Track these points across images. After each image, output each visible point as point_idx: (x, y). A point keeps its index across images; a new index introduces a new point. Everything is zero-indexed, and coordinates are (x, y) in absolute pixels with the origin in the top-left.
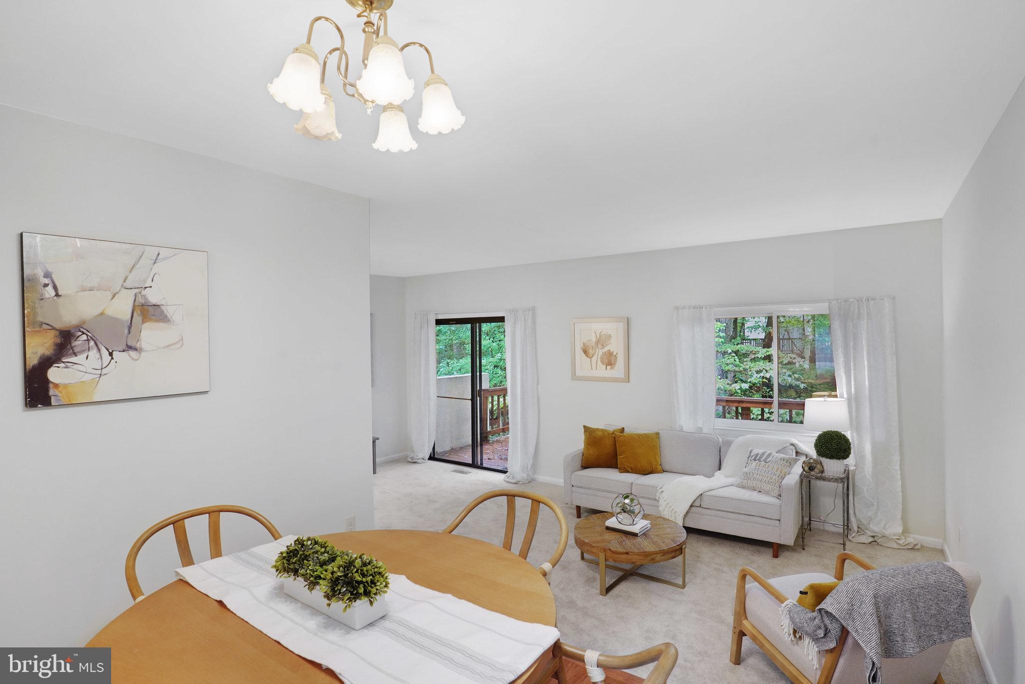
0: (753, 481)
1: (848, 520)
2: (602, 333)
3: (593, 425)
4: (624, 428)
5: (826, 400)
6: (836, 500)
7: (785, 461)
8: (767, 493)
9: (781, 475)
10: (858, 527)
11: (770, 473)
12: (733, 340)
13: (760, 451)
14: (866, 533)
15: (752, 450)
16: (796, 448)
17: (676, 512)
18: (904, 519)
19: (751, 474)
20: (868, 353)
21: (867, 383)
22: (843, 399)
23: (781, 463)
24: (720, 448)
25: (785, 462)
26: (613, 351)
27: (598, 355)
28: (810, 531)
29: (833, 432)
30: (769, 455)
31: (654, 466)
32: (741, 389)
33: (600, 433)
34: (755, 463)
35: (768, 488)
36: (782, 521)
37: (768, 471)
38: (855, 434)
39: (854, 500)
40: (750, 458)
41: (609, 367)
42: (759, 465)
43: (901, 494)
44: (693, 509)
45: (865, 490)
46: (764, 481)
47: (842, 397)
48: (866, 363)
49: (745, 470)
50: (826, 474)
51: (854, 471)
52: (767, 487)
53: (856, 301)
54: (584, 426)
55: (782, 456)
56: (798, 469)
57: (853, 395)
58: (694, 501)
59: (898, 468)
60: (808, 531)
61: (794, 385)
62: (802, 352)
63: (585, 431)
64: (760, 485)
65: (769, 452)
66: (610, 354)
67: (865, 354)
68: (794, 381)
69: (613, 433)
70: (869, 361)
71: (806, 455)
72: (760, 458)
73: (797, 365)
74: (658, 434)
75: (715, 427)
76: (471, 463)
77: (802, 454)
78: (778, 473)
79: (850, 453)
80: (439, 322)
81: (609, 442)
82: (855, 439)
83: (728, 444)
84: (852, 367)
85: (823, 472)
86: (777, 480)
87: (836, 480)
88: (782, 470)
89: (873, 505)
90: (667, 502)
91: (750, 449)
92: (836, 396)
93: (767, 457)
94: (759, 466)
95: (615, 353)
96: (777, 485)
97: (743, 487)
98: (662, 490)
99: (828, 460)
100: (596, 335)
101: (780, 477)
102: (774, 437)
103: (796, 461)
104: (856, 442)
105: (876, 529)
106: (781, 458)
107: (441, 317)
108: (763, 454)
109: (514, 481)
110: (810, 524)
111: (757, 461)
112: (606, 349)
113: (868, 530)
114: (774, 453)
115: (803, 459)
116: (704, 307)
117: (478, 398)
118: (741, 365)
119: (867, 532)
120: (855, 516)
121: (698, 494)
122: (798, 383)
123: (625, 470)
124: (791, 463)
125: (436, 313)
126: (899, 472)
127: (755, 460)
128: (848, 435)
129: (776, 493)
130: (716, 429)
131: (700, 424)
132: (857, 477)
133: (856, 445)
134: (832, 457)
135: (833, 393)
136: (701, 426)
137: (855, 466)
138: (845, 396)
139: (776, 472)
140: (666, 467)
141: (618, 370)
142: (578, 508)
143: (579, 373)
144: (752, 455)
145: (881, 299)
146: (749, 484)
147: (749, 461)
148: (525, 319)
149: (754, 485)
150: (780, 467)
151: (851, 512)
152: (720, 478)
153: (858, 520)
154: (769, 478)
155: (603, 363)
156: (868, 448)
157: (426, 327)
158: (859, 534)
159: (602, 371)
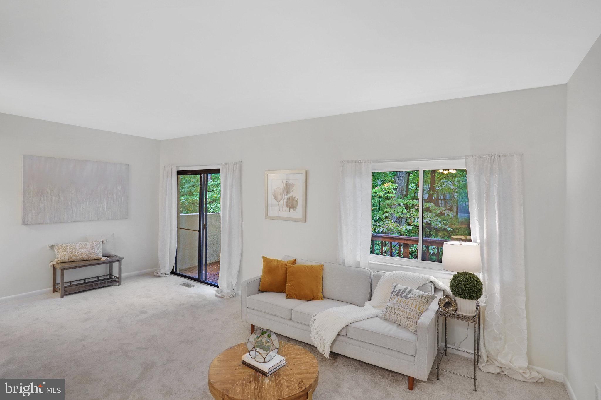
0: (394, 315)
1: (478, 350)
2: (287, 182)
3: (270, 257)
4: (295, 260)
5: (461, 243)
6: (468, 329)
7: (424, 298)
8: (406, 328)
9: (419, 311)
10: (488, 357)
11: (409, 308)
12: (405, 197)
13: (402, 287)
14: (494, 363)
15: (396, 286)
16: (434, 285)
17: (324, 340)
18: (529, 354)
19: (393, 309)
20: (499, 203)
21: (497, 230)
22: (476, 244)
23: (419, 300)
24: (372, 281)
25: (423, 300)
26: (295, 197)
27: (284, 199)
28: (446, 356)
29: (467, 273)
30: (410, 291)
31: (315, 294)
32: (406, 229)
33: (275, 263)
34: (397, 298)
35: (407, 323)
36: (417, 357)
37: (408, 307)
38: (486, 275)
39: (484, 332)
40: (394, 293)
41: (292, 210)
42: (401, 300)
43: (526, 331)
44: (340, 338)
45: (494, 325)
46: (403, 316)
47: (475, 242)
48: (497, 212)
49: (389, 304)
50: (459, 313)
51: (485, 307)
52: (405, 322)
53: (489, 157)
54: (263, 257)
55: (421, 293)
56: (434, 306)
57: (485, 241)
58: (341, 331)
59: (524, 307)
60: (444, 356)
61: (443, 228)
62: (452, 208)
63: (263, 261)
64: (400, 320)
65: (410, 288)
66: (293, 199)
67: (496, 204)
68: (443, 225)
69: (285, 264)
70: (499, 210)
71: (444, 291)
72: (402, 293)
73: (446, 214)
74: (322, 267)
75: (370, 262)
76: (197, 278)
77: (440, 290)
78: (417, 309)
79: (481, 294)
80: (179, 173)
81: (281, 272)
82: (486, 279)
83: (379, 277)
84: (485, 216)
85: (457, 309)
86: (415, 316)
87: (468, 319)
88: (420, 307)
89: (501, 339)
90: (317, 330)
91: (394, 284)
92: (470, 240)
93: (408, 293)
94: (400, 302)
95: (296, 199)
96: (415, 321)
97: (386, 320)
98: (314, 318)
99: (461, 299)
100: (283, 184)
101: (418, 314)
102: (416, 274)
103: (433, 298)
104: (487, 282)
105: (503, 361)
106: (420, 296)
107: (181, 169)
108: (405, 290)
109: (220, 295)
110: (446, 351)
111: (399, 297)
112: (290, 195)
113: (496, 360)
114: (415, 290)
115: (440, 295)
116: (363, 162)
117: (204, 230)
118: (408, 213)
119: (496, 363)
120: (485, 347)
121: (346, 324)
122: (446, 227)
123: (289, 297)
124: (428, 300)
125: (177, 165)
126: (525, 311)
127: (397, 295)
128: (480, 276)
129: (413, 329)
130: (370, 263)
131: (358, 259)
132: (487, 313)
133: (487, 284)
134: (465, 297)
135: (468, 237)
136: (359, 261)
137: (485, 303)
138: (478, 241)
139: (414, 309)
140: (326, 295)
141: (298, 213)
142: (253, 327)
143: (271, 213)
144: (395, 290)
145: (511, 156)
146: (390, 318)
147: (393, 295)
148: (233, 171)
149: (395, 318)
150: (418, 304)
151: (481, 343)
152: (369, 309)
153: (487, 351)
154: (408, 314)
155: (287, 205)
156: (497, 287)
157: (170, 176)
158: (488, 363)
159: (286, 213)
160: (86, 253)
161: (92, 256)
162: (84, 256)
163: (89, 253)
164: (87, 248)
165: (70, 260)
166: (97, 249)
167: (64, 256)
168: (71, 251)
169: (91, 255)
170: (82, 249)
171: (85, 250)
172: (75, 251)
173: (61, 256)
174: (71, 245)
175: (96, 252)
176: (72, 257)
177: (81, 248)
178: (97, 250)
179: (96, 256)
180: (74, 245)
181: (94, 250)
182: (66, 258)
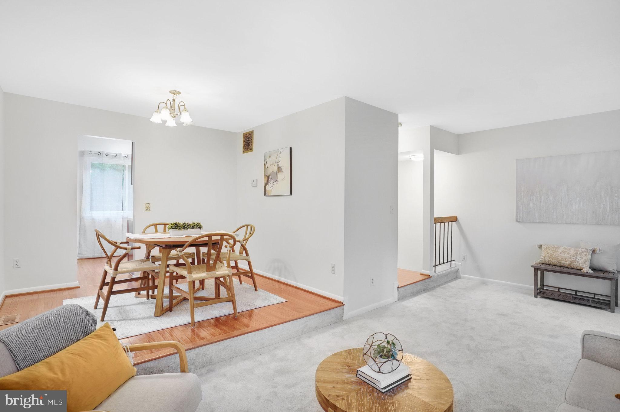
160: (566, 259)
161: (572, 264)
162: (564, 262)
163: (569, 259)
164: (568, 253)
165: (551, 263)
166: (581, 257)
167: (545, 257)
168: (552, 254)
169: (571, 262)
170: (563, 254)
171: (566, 255)
172: (556, 254)
173: (543, 256)
174: (554, 247)
175: (578, 260)
176: (552, 260)
177: (562, 252)
178: (580, 259)
179: (577, 265)
180: (557, 248)
181: (576, 258)
182: (546, 260)
